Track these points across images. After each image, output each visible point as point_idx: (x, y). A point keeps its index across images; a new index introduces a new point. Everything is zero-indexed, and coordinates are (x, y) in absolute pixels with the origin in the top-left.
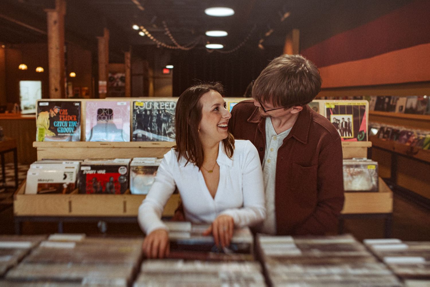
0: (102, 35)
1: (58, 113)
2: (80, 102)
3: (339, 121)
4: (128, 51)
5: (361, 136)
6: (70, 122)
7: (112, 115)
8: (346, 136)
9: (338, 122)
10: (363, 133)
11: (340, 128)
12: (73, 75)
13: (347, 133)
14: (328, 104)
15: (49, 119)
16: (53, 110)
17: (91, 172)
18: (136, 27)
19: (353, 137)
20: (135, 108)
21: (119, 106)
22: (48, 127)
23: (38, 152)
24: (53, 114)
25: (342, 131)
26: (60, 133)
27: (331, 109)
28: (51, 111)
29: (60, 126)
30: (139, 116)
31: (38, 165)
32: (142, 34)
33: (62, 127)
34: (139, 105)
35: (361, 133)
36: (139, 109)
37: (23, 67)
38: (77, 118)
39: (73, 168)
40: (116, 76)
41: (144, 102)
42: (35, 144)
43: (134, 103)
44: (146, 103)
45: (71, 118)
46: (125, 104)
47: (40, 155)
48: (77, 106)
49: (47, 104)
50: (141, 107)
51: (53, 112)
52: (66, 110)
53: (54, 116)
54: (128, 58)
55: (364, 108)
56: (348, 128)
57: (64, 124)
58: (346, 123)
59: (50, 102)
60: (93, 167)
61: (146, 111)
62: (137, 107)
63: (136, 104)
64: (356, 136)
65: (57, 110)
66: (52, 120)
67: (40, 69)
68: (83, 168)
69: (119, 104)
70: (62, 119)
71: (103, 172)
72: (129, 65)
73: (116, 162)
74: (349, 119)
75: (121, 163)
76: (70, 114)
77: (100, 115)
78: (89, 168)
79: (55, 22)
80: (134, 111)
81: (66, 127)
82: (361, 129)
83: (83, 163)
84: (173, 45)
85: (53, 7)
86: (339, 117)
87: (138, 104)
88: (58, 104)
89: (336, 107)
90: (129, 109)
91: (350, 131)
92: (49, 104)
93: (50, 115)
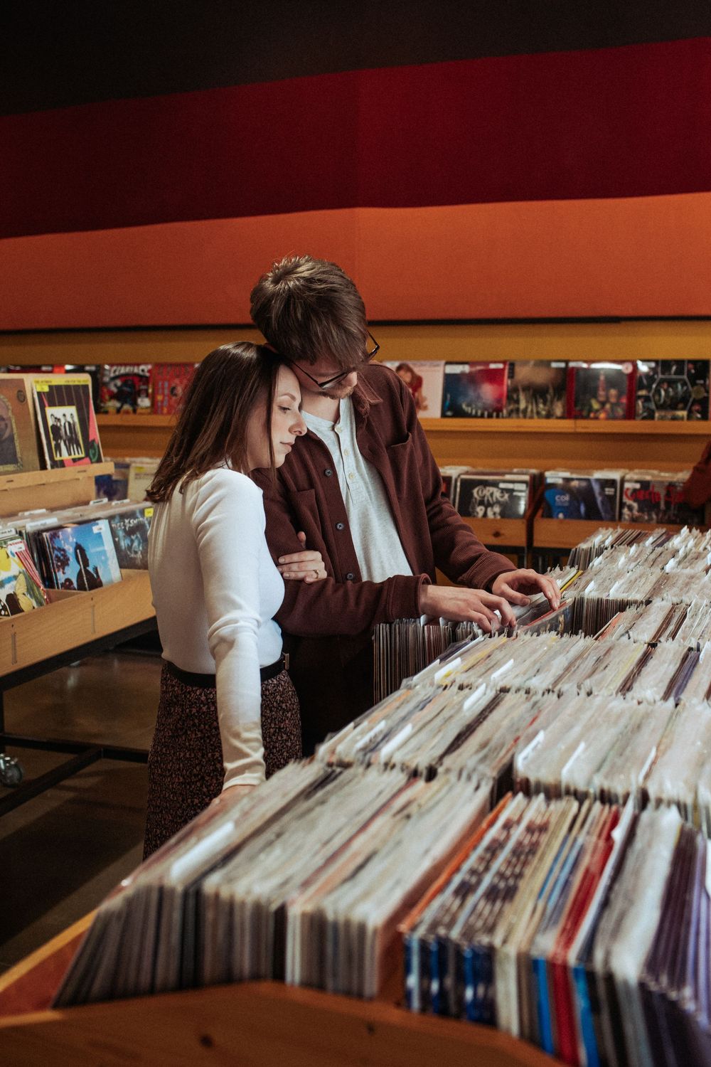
3: (59, 420)
5: (93, 451)
8: (75, 454)
9: (59, 424)
10: (96, 445)
11: (64, 437)
13: (75, 446)
14: (37, 382)
19: (83, 455)
25: (67, 442)
27: (44, 393)
35: (92, 444)
56: (73, 435)
58: (69, 423)
64: (87, 455)
74: (72, 416)
82: (91, 439)
89: (51, 391)
91: (78, 442)
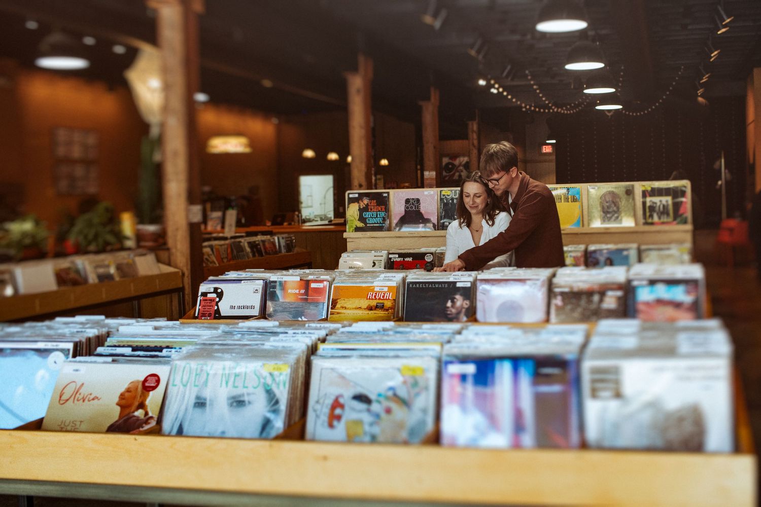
0: (428, 99)
1: (368, 204)
2: (388, 193)
3: (656, 203)
4: (473, 119)
6: (378, 213)
7: (420, 204)
9: (655, 205)
11: (657, 211)
12: (384, 162)
13: (665, 216)
14: (644, 186)
15: (359, 210)
16: (362, 201)
17: (399, 260)
18: (482, 82)
19: (672, 220)
20: (442, 197)
21: (426, 195)
22: (357, 218)
23: (348, 243)
24: (362, 205)
26: (369, 224)
27: (647, 191)
28: (360, 202)
29: (370, 216)
30: (446, 205)
31: (349, 254)
32: (494, 91)
33: (371, 217)
34: (446, 194)
35: (681, 215)
36: (446, 197)
37: (309, 153)
38: (385, 209)
39: (382, 256)
40: (457, 162)
41: (451, 191)
42: (345, 235)
43: (441, 191)
44: (453, 192)
45: (380, 209)
46: (432, 193)
47: (350, 246)
48: (386, 197)
49: (357, 196)
50: (448, 196)
51: (362, 203)
52: (375, 201)
53: (364, 208)
54: (473, 131)
55: (684, 189)
56: (666, 211)
57: (373, 215)
58: (664, 206)
59: (359, 194)
60: (400, 255)
61: (452, 199)
62: (444, 195)
63: (443, 193)
64: (675, 219)
65: (366, 201)
66: (361, 211)
67: (333, 156)
68: (390, 256)
69: (426, 193)
70: (371, 210)
71: (410, 259)
72: (476, 142)
73: (423, 250)
74: (667, 201)
75: (428, 251)
76: (379, 204)
77: (407, 205)
78: (397, 256)
79: (358, 91)
80: (441, 199)
81: (375, 218)
83: (391, 252)
85: (355, 69)
86: (656, 200)
87: (446, 192)
88: (367, 195)
89: (653, 189)
90: (436, 198)
91: (668, 214)
92: (359, 195)
93: (359, 206)
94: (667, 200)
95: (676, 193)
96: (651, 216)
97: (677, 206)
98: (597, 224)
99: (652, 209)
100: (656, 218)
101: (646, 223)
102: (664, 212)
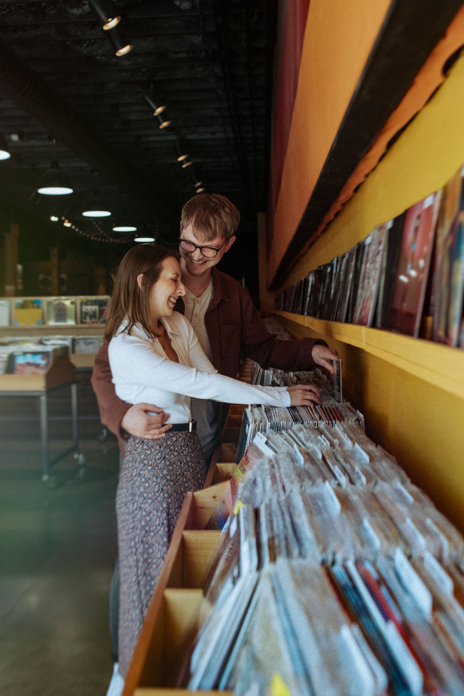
0: (9, 231)
4: (53, 246)
9: (88, 311)
14: (82, 299)
18: (54, 219)
27: (84, 302)
35: (104, 318)
54: (54, 254)
55: (107, 301)
58: (93, 312)
84: (104, 237)
86: (89, 308)
91: (96, 317)
94: (95, 308)
95: (102, 304)
96: (85, 318)
97: (101, 312)
98: (52, 323)
99: (86, 314)
100: (88, 320)
101: (82, 322)
102: (93, 315)
